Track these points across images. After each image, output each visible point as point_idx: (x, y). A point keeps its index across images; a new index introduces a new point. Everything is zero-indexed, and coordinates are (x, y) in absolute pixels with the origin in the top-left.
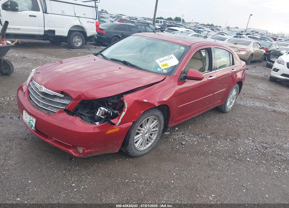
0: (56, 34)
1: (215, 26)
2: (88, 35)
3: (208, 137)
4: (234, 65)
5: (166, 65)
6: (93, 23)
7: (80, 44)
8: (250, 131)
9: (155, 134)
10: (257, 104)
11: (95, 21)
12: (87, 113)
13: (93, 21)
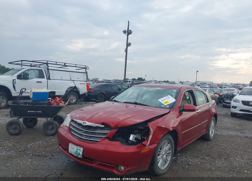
0: (56, 94)
1: (170, 81)
2: (81, 93)
3: (206, 158)
4: (209, 102)
5: (167, 102)
6: (85, 84)
7: (74, 101)
8: (235, 152)
9: (169, 155)
10: (231, 133)
11: (86, 83)
12: (122, 139)
13: (84, 82)
